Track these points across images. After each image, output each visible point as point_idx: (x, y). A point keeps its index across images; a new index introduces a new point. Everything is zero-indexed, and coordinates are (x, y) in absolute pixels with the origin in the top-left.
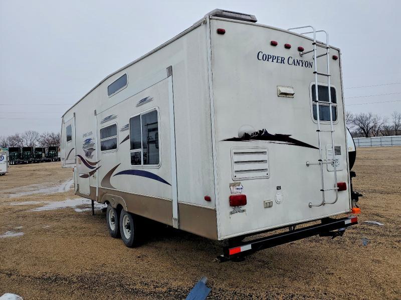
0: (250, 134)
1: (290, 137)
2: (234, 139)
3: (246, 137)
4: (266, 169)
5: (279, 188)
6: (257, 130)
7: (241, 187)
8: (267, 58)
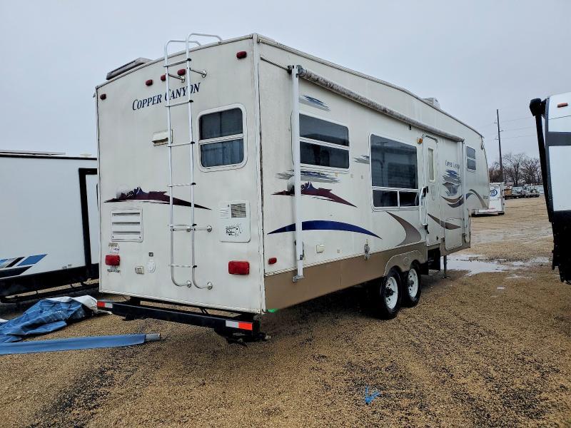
0: (126, 194)
1: (165, 194)
2: (114, 200)
3: (123, 198)
4: (139, 232)
5: (151, 254)
6: (132, 189)
7: (117, 248)
8: (142, 104)
